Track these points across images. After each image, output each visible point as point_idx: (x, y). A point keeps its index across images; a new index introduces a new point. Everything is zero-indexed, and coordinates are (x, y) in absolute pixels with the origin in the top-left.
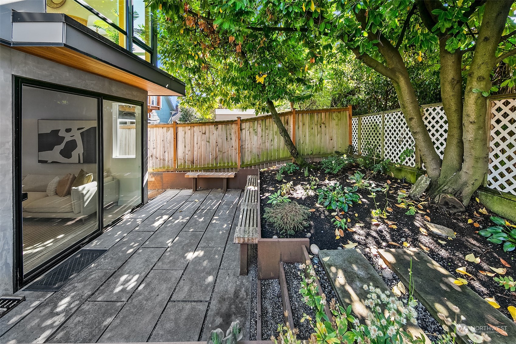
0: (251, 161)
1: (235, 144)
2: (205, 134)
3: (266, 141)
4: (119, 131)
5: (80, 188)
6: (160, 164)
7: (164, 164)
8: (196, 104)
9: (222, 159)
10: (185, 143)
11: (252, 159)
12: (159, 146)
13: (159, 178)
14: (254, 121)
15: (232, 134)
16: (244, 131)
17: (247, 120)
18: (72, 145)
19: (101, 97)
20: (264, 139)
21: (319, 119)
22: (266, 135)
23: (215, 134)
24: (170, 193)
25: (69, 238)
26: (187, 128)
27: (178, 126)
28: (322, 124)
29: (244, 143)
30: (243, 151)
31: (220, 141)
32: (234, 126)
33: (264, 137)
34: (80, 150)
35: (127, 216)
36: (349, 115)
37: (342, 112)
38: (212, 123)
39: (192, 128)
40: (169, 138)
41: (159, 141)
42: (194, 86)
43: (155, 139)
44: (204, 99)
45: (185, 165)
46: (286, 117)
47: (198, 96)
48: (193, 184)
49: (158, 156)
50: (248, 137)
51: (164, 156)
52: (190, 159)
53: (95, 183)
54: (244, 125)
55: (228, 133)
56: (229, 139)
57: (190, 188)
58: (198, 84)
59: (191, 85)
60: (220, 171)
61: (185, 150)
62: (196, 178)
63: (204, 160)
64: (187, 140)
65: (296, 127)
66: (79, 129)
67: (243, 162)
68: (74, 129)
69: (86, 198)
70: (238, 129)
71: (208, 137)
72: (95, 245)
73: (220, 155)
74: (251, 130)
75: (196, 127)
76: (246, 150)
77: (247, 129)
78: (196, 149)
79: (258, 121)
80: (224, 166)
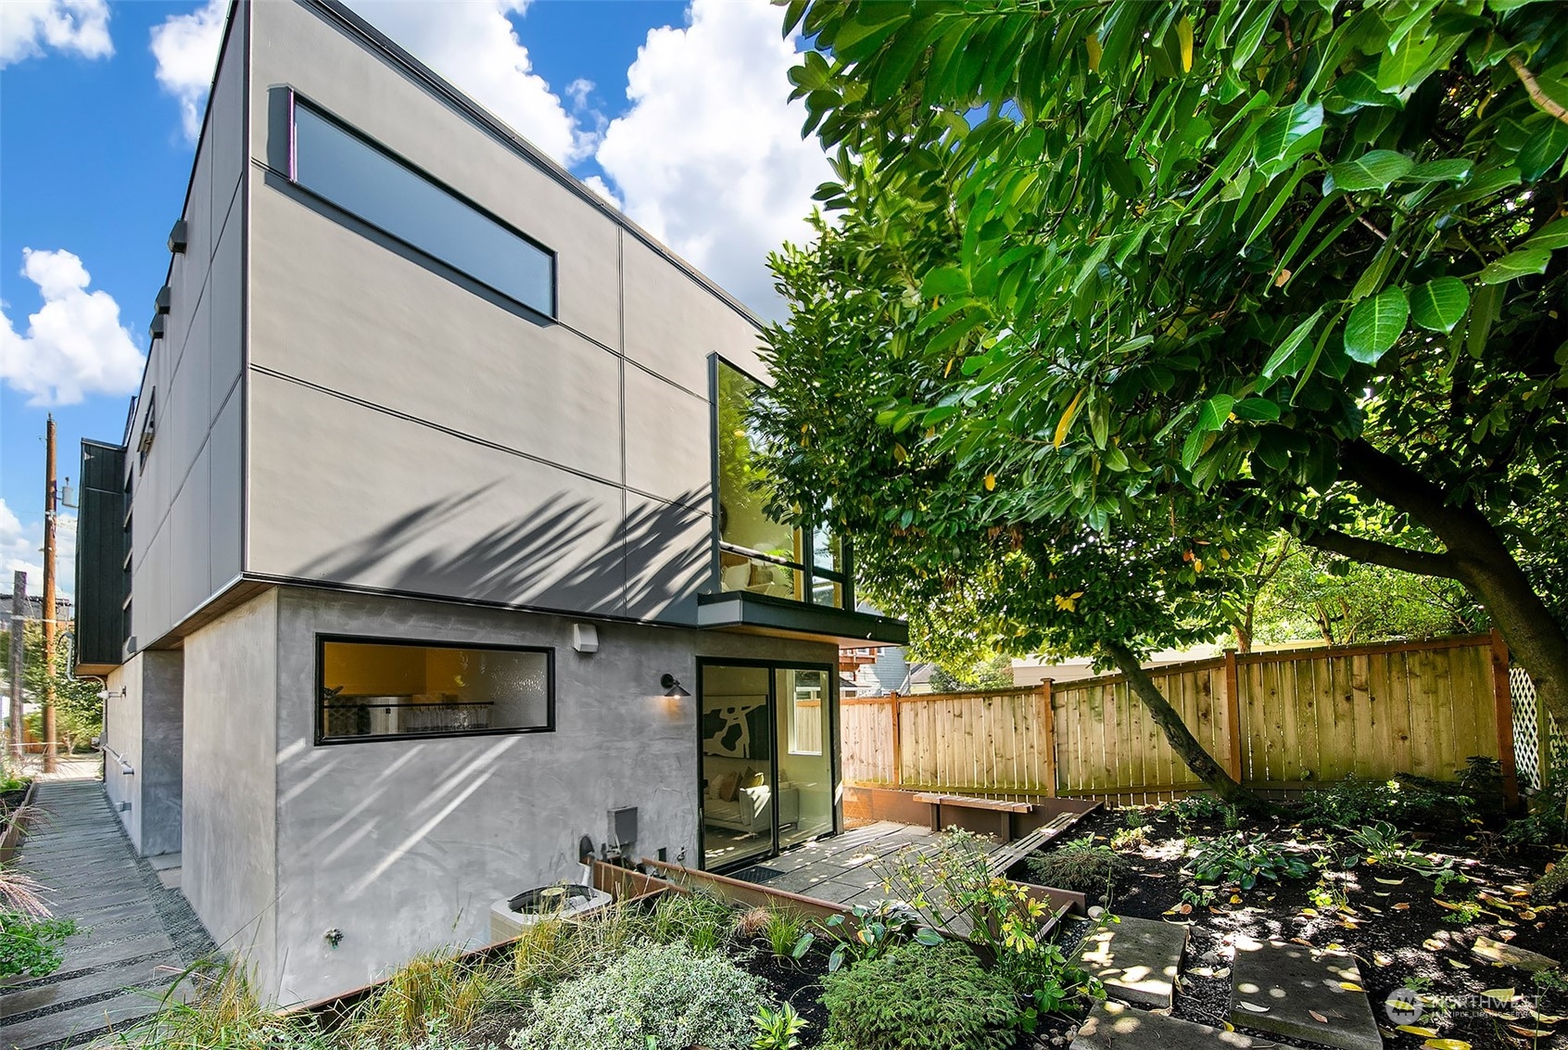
0: (1087, 784)
1: (1038, 741)
2: (960, 716)
3: (1134, 737)
4: (797, 710)
5: (749, 791)
6: (868, 774)
7: (875, 774)
8: (938, 655)
9: (1006, 770)
10: (917, 734)
11: (1089, 779)
12: (864, 739)
13: (864, 798)
14: (1093, 688)
15: (1030, 717)
16: (1062, 712)
17: (1069, 686)
18: (735, 732)
19: (772, 665)
20: (1125, 732)
21: (1341, 678)
22: (1133, 720)
23: (988, 717)
24: (885, 827)
25: (740, 852)
26: (919, 704)
27: (900, 700)
28: (1355, 692)
29: (1063, 740)
30: (1063, 759)
31: (997, 732)
32: (1033, 698)
33: (1124, 727)
34: (744, 740)
35: (811, 845)
36: (1496, 658)
37: (1453, 652)
38: (977, 694)
39: (931, 704)
40: (883, 724)
41: (864, 730)
42: (933, 617)
43: (857, 725)
44: (958, 642)
45: (917, 780)
46: (1202, 674)
47: (941, 637)
48: (930, 815)
49: (863, 758)
50: (1076, 727)
51: (874, 757)
52: (930, 767)
53: (767, 788)
54: (1062, 698)
55: (1019, 716)
56: (1022, 728)
57: (926, 825)
58: (943, 614)
59: (927, 618)
60: (1001, 797)
61: (917, 749)
62: (938, 806)
63: (962, 772)
64: (920, 730)
65: (1243, 700)
66: (743, 709)
67: (1063, 785)
68: (738, 709)
69: (756, 806)
70: (1046, 706)
71: (968, 723)
72: (768, 864)
73: (1000, 765)
74: (1084, 707)
75: (938, 702)
76: (1072, 756)
77: (1071, 708)
78: (940, 747)
79: (1104, 687)
80: (1010, 789)
